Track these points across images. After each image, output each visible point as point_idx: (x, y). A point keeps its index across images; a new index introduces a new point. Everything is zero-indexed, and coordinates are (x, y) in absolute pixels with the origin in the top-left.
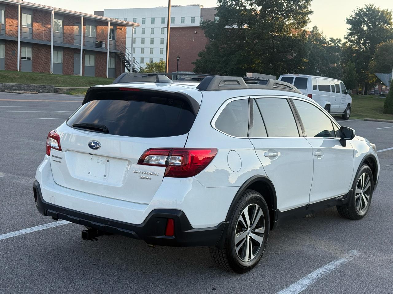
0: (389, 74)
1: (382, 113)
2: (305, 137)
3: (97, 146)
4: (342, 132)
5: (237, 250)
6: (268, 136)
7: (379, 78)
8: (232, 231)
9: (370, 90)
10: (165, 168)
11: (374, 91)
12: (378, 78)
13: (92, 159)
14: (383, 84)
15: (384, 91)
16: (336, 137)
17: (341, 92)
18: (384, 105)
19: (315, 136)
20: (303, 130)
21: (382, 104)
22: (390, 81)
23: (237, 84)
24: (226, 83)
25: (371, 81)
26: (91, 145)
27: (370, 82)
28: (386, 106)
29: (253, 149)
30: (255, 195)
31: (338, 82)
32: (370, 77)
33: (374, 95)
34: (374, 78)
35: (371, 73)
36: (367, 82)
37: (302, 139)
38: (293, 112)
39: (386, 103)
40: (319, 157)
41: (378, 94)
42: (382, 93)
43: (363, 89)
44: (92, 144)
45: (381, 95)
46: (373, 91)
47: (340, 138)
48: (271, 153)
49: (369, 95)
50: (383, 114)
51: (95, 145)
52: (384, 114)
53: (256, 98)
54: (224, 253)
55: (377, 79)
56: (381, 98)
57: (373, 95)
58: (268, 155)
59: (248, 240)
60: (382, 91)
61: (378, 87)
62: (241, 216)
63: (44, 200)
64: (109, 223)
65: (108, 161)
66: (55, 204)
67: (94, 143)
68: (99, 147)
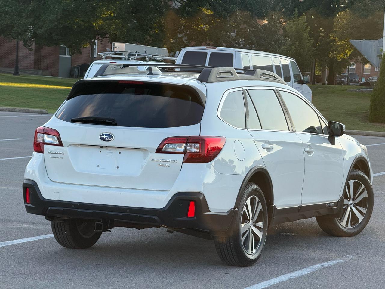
0: (377, 42)
1: (366, 122)
2: (295, 132)
3: (110, 138)
4: (330, 129)
5: (243, 239)
6: (262, 129)
7: (358, 48)
8: (239, 220)
9: (340, 73)
10: (183, 155)
11: (348, 77)
12: (355, 49)
14: (366, 61)
15: (369, 76)
16: (323, 134)
17: (293, 80)
18: (371, 106)
19: (303, 132)
20: (291, 124)
21: (366, 103)
22: (380, 56)
23: (231, 75)
24: (222, 74)
25: (342, 56)
27: (339, 58)
28: (374, 107)
29: (253, 140)
30: (256, 187)
31: (287, 61)
32: (339, 46)
33: (347, 84)
34: (347, 48)
35: (341, 39)
36: (334, 57)
37: (292, 134)
38: (282, 104)
39: (373, 101)
40: (309, 153)
41: (355, 82)
42: (363, 81)
43: (323, 72)
44: (104, 137)
45: (362, 85)
46: (346, 76)
47: (328, 136)
48: (267, 146)
49: (338, 84)
50: (369, 123)
51: (108, 137)
52: (372, 123)
53: (248, 90)
54: (231, 242)
55: (353, 52)
56: (362, 91)
57: (344, 85)
58: (265, 147)
59: (251, 233)
60: (363, 76)
61: (354, 67)
62: (245, 207)
63: (44, 197)
64: (128, 211)
65: (120, 153)
66: (60, 200)
67: (106, 135)
68: (112, 139)
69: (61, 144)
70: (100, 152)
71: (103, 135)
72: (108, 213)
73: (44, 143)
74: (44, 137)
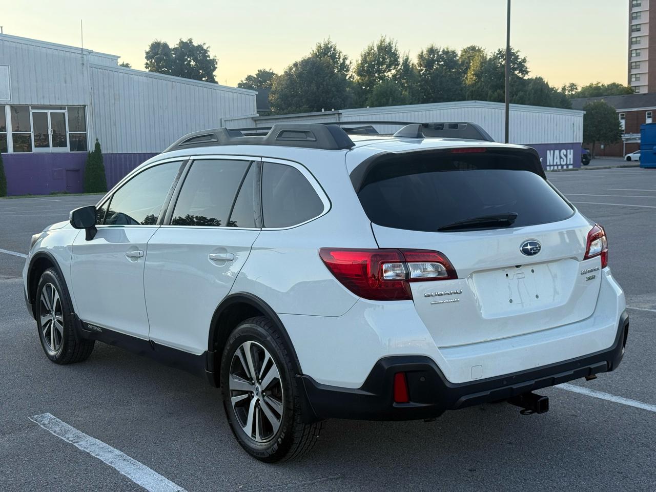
3: (537, 248)
13: (507, 275)
26: (528, 249)
44: (529, 247)
51: (533, 248)
64: (579, 364)
65: (533, 271)
66: (483, 378)
67: (531, 244)
68: (540, 250)
69: (452, 274)
71: (526, 245)
73: (408, 279)
74: (407, 268)
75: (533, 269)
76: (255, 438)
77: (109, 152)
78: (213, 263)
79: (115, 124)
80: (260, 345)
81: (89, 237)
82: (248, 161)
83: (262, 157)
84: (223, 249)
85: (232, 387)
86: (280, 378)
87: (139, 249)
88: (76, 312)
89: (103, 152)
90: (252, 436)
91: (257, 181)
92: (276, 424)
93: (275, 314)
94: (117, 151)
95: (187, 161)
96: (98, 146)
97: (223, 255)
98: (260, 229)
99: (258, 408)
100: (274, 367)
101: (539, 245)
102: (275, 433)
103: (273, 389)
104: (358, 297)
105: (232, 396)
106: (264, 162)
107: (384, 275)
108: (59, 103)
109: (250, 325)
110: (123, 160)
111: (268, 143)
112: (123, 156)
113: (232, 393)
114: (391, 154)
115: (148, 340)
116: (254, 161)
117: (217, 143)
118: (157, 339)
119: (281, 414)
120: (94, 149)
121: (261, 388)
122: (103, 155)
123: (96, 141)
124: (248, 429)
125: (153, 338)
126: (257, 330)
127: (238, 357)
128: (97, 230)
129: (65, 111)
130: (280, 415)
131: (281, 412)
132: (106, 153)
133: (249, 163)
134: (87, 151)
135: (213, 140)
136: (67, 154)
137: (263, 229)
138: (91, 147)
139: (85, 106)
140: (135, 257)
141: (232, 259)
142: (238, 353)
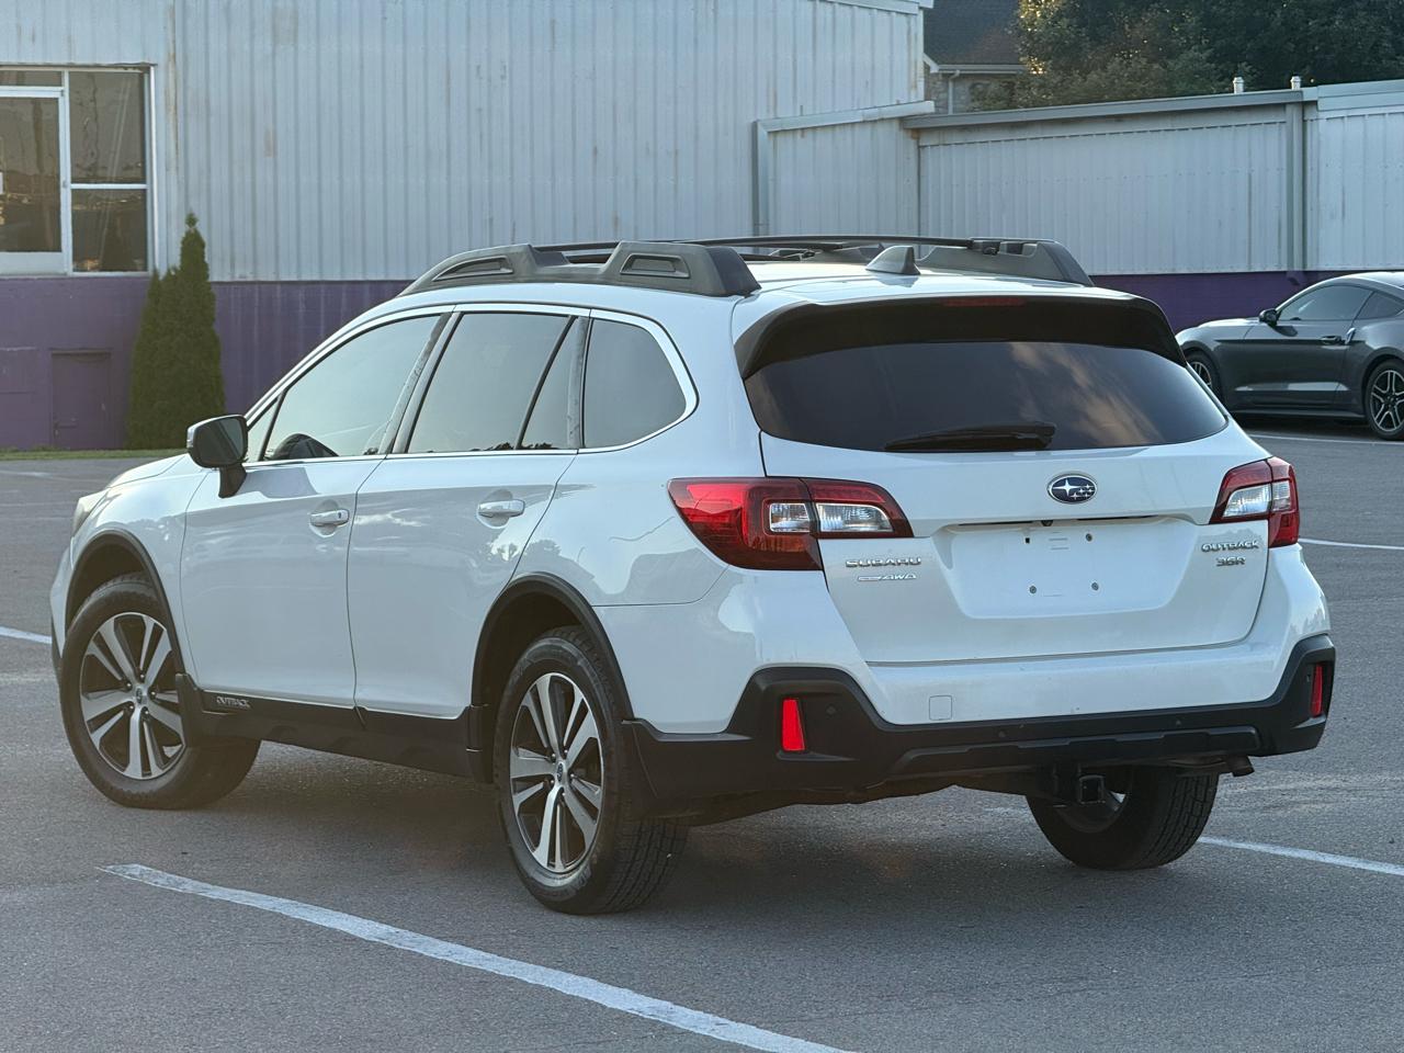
3: (1086, 489)
10: (1266, 522)
26: (1065, 490)
44: (1067, 487)
51: (1079, 489)
63: (891, 721)
64: (1178, 723)
65: (1088, 538)
66: (952, 720)
67: (1072, 481)
68: (1093, 493)
69: (901, 529)
70: (1028, 540)
71: (1062, 483)
72: (1120, 738)
73: (816, 533)
74: (814, 513)
75: (1091, 533)
76: (554, 866)
77: (243, 273)
78: (484, 522)
79: (272, 149)
80: (567, 679)
81: (228, 489)
82: (566, 316)
83: (591, 308)
84: (504, 493)
85: (516, 772)
86: (598, 737)
87: (340, 506)
88: (189, 669)
89: (218, 273)
90: (549, 864)
91: (578, 357)
92: (589, 829)
93: (590, 607)
94: (277, 273)
95: (450, 314)
96: (193, 246)
97: (506, 505)
98: (575, 452)
99: (561, 806)
100: (590, 717)
101: (1090, 484)
102: (587, 847)
103: (586, 764)
104: (724, 564)
105: (515, 792)
106: (594, 318)
107: (772, 526)
108: (32, 56)
109: (551, 641)
110: (302, 309)
111: (606, 280)
112: (301, 295)
113: (515, 786)
114: (813, 307)
115: (351, 708)
116: (576, 317)
117: (512, 278)
118: (370, 702)
119: (599, 808)
120: (176, 260)
121: (568, 763)
122: (214, 290)
123: (185, 228)
124: (541, 854)
125: (363, 701)
126: (561, 648)
127: (527, 710)
128: (246, 474)
129: (61, 94)
130: (597, 810)
131: (597, 802)
132: (227, 279)
133: (566, 320)
134: (145, 269)
135: (504, 271)
136: (61, 281)
137: (581, 451)
138: (164, 252)
139: (145, 69)
140: (329, 526)
141: (520, 510)
142: (528, 701)
